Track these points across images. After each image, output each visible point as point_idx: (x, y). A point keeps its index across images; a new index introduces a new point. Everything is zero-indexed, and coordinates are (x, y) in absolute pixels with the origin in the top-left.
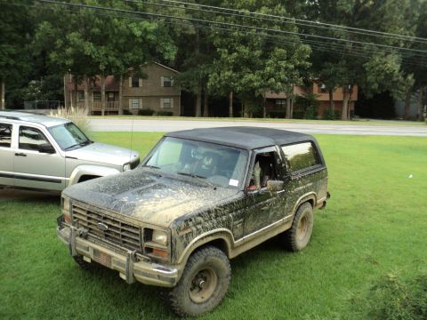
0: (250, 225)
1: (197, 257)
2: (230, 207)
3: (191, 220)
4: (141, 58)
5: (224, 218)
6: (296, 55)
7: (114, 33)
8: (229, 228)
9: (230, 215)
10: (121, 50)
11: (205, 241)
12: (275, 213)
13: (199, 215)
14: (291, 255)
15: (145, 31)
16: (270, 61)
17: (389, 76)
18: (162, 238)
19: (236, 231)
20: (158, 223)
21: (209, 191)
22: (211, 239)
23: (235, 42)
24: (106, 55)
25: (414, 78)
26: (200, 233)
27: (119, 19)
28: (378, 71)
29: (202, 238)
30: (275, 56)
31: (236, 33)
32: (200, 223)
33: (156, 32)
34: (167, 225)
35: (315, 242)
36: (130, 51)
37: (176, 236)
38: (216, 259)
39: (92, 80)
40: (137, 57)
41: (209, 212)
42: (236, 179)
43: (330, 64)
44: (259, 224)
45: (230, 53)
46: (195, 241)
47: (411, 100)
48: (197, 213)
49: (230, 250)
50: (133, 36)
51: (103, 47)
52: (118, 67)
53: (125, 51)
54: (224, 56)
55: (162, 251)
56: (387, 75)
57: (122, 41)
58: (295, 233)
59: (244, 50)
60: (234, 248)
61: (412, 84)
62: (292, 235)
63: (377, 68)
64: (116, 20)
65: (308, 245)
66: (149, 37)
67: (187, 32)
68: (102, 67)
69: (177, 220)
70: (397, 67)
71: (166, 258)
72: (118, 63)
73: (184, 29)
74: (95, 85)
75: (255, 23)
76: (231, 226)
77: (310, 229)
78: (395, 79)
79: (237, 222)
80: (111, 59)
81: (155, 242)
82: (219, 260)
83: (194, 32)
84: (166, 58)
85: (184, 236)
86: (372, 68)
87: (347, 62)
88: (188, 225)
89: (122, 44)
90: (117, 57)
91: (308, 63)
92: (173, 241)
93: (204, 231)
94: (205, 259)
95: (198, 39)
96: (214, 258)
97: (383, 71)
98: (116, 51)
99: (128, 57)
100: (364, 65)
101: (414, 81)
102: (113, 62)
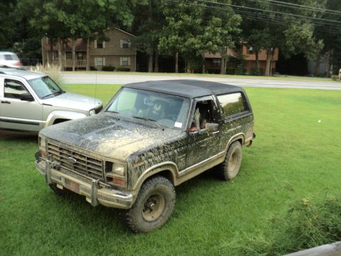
0: (191, 158)
1: (149, 185)
2: (175, 144)
3: (143, 155)
4: (104, 24)
5: (170, 153)
6: (229, 23)
7: (82, 4)
8: (174, 161)
9: (176, 151)
10: (88, 18)
11: (155, 172)
12: (211, 150)
13: (150, 151)
14: (224, 183)
15: (108, 3)
16: (208, 28)
17: (304, 41)
18: (119, 169)
19: (180, 164)
20: (117, 158)
21: (159, 132)
22: (159, 170)
23: (180, 12)
24: (76, 22)
25: (323, 43)
26: (150, 166)
28: (295, 37)
29: (152, 170)
30: (213, 24)
31: (181, 5)
32: (151, 157)
33: (116, 3)
34: (124, 159)
35: (243, 173)
36: (95, 19)
37: (132, 168)
38: (164, 186)
39: (64, 42)
40: (101, 24)
41: (158, 148)
42: (180, 122)
43: (257, 31)
44: (198, 158)
45: (176, 21)
46: (147, 172)
47: (321, 60)
48: (148, 149)
49: (175, 179)
50: (98, 6)
51: (73, 15)
52: (85, 32)
53: (91, 19)
54: (171, 23)
55: (120, 180)
56: (302, 40)
57: (89, 10)
58: (227, 166)
59: (188, 18)
60: (177, 177)
61: (322, 48)
62: (225, 167)
63: (294, 35)
65: (238, 175)
66: (111, 7)
67: (141, 3)
68: (72, 32)
69: (132, 155)
70: (310, 34)
71: (123, 185)
72: (86, 28)
73: (139, 1)
74: (67, 46)
76: (176, 160)
77: (240, 163)
78: (309, 43)
79: (181, 157)
80: (80, 25)
81: (114, 173)
82: (166, 187)
83: (148, 4)
84: (125, 24)
85: (138, 168)
86: (290, 34)
87: (270, 29)
88: (141, 159)
89: (89, 13)
90: (85, 24)
91: (239, 30)
92: (129, 172)
93: (154, 164)
94: (155, 186)
95: (150, 9)
96: (162, 185)
97: (299, 37)
98: (84, 18)
99: (94, 24)
100: (284, 32)
101: (323, 45)
102: (82, 28)
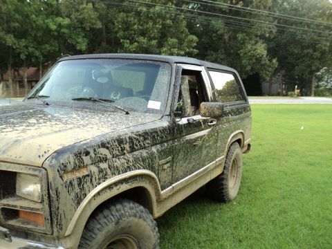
0: (181, 166)
1: (103, 220)
2: (152, 136)
3: (87, 153)
4: (57, 49)
5: (144, 153)
6: (185, 44)
7: (32, 28)
8: (152, 169)
9: (154, 149)
10: (39, 43)
11: (116, 191)
12: (208, 153)
13: (103, 145)
14: (224, 206)
15: (60, 26)
16: (165, 49)
17: (259, 60)
18: (31, 189)
19: (163, 175)
20: (23, 160)
21: (119, 116)
22: (125, 187)
23: (135, 34)
24: (26, 47)
25: (277, 61)
26: (105, 178)
27: (37, 16)
28: (250, 56)
29: (110, 187)
30: (169, 45)
31: (136, 26)
32: (105, 160)
33: (68, 27)
34: (39, 162)
36: (47, 44)
37: (58, 183)
38: (136, 220)
39: (15, 70)
40: (54, 48)
41: (120, 141)
43: (212, 52)
44: (191, 166)
45: (131, 43)
46: (95, 193)
47: (273, 81)
48: (98, 141)
49: (155, 204)
50: (50, 31)
51: (23, 40)
52: (37, 57)
53: (43, 44)
54: (126, 45)
56: (257, 59)
57: (39, 34)
58: (227, 179)
59: (143, 40)
60: (160, 201)
61: (276, 66)
62: (224, 182)
63: (250, 54)
64: (34, 16)
65: (239, 193)
66: (63, 30)
67: (95, 26)
68: (23, 57)
69: (59, 153)
70: (265, 53)
72: (37, 53)
73: (93, 24)
74: (19, 75)
75: (151, 18)
76: (156, 166)
77: (240, 176)
78: (263, 62)
79: (163, 161)
80: (30, 49)
81: (21, 198)
82: (141, 221)
83: (101, 26)
84: (78, 48)
85: (75, 183)
86: (246, 54)
87: (225, 50)
88: (81, 161)
89: (40, 37)
90: (36, 49)
91: (195, 50)
92: (53, 193)
93: (114, 174)
94: (117, 223)
95: (104, 34)
96: (131, 219)
97: (254, 56)
98: (35, 43)
99: (45, 49)
100: (239, 52)
101: (277, 63)
102: (33, 53)
